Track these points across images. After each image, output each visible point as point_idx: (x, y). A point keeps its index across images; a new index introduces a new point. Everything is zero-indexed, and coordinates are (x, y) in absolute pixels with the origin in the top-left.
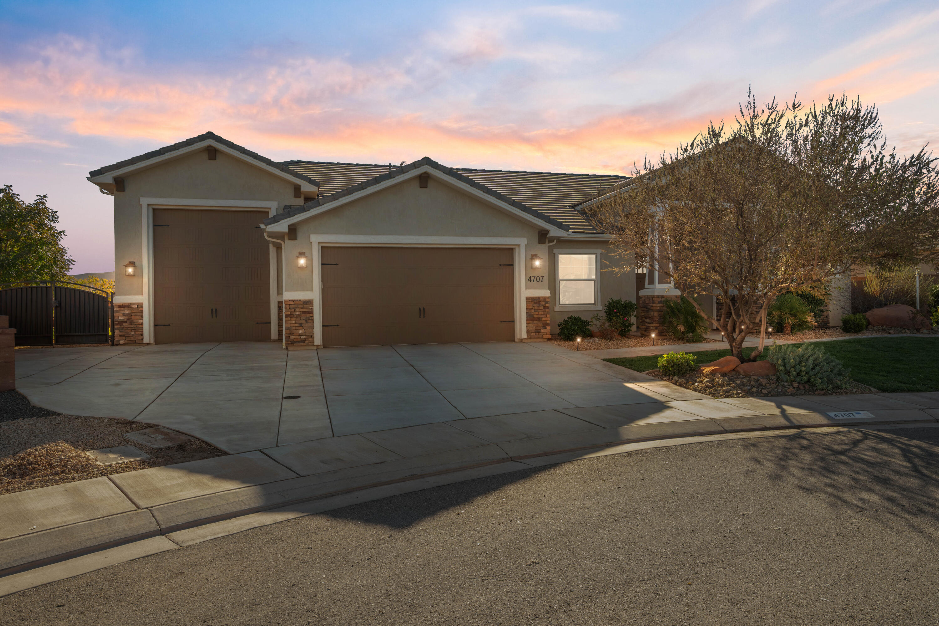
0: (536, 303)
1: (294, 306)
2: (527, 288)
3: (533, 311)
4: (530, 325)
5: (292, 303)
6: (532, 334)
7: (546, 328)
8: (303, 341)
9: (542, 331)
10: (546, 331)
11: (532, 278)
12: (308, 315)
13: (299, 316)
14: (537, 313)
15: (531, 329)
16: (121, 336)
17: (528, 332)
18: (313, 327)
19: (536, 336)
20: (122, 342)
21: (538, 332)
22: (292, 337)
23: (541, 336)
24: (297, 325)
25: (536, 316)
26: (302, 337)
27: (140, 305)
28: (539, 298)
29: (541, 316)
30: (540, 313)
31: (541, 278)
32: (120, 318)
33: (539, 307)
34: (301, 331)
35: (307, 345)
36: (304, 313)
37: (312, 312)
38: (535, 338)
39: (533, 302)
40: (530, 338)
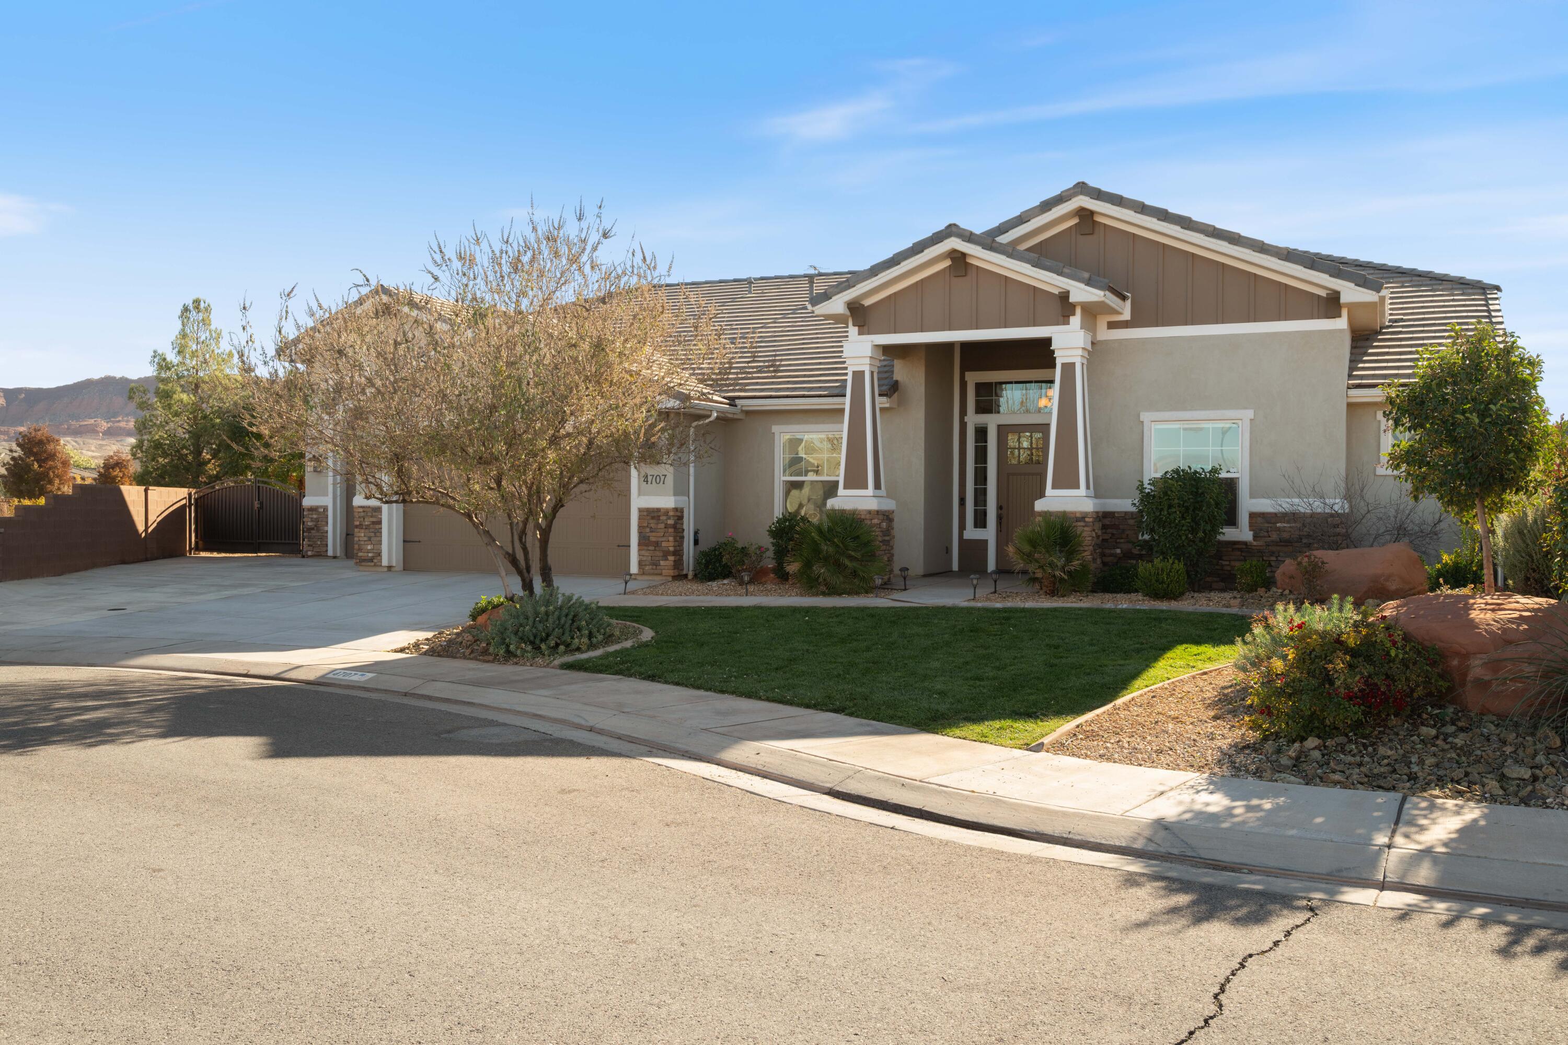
0: (653, 518)
1: (362, 514)
2: (640, 493)
3: (648, 530)
4: (643, 552)
5: (361, 510)
6: (647, 568)
7: (667, 559)
8: (371, 560)
9: (662, 563)
10: (667, 563)
11: (650, 478)
12: (377, 527)
13: (367, 527)
14: (654, 534)
15: (644, 558)
16: (309, 545)
17: (640, 564)
18: (380, 542)
19: (652, 571)
20: (310, 553)
21: (656, 564)
22: (360, 554)
23: (659, 572)
24: (366, 539)
25: (652, 539)
26: (370, 555)
27: (325, 509)
28: (658, 510)
29: (660, 539)
30: (658, 534)
31: (662, 478)
32: (309, 524)
33: (657, 524)
34: (369, 547)
35: (375, 565)
36: (373, 523)
37: (380, 522)
38: (649, 574)
39: (650, 515)
40: (643, 574)
